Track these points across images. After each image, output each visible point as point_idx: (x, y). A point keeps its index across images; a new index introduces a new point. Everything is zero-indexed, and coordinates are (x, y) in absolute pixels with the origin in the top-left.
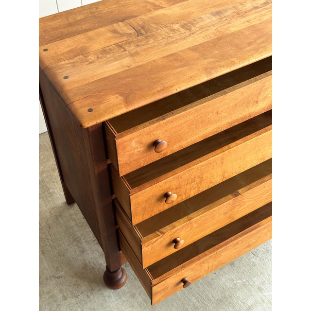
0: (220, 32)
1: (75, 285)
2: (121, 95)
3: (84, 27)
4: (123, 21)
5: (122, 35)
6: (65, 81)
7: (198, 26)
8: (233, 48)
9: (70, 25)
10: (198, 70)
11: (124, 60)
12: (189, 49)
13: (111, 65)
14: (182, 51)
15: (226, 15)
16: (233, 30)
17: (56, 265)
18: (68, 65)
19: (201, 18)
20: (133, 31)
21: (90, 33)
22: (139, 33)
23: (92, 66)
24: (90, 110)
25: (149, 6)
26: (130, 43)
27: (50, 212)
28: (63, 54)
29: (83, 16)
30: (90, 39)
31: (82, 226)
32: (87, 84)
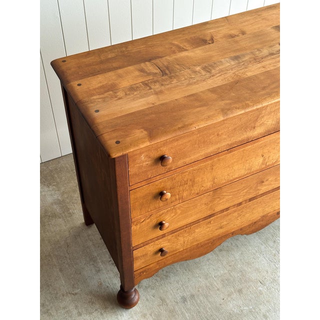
0: (237, 76)
1: (89, 302)
2: (145, 130)
3: (115, 65)
4: (150, 60)
5: (149, 74)
6: (96, 114)
7: (217, 69)
8: (249, 92)
9: (102, 62)
10: (216, 110)
11: (149, 98)
12: (209, 90)
13: (137, 101)
14: (202, 92)
15: (244, 60)
16: (249, 74)
17: (73, 283)
18: (99, 100)
19: (221, 62)
20: (158, 71)
21: (120, 71)
22: (164, 73)
23: (120, 102)
24: (118, 142)
25: (174, 48)
26: (155, 82)
27: (69, 231)
28: (95, 89)
29: (114, 54)
30: (120, 76)
31: (99, 247)
32: (115, 118)
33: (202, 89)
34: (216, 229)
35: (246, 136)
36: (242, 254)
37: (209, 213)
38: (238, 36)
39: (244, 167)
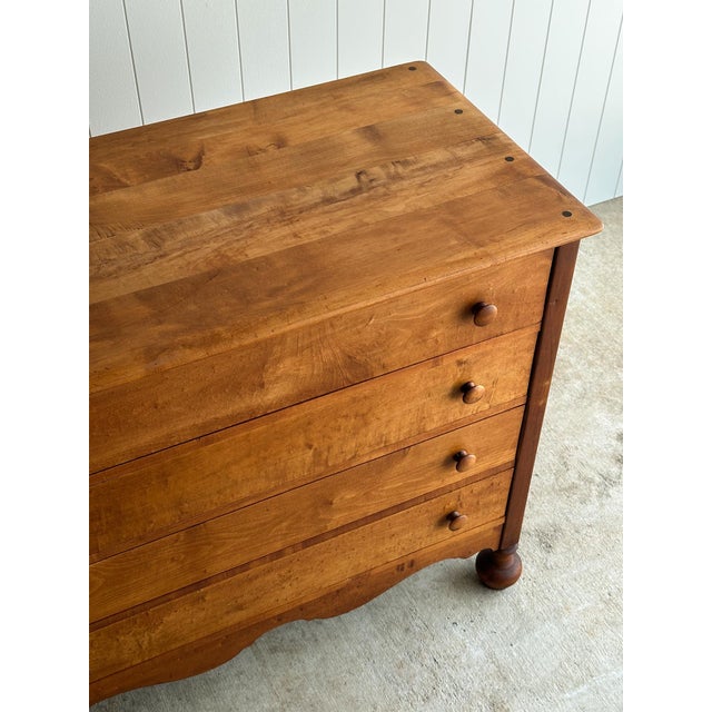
0: (222, 256)
7: (182, 237)
8: (234, 301)
10: (133, 349)
12: (137, 295)
14: (117, 299)
15: (256, 214)
16: (254, 253)
19: (198, 218)
25: (96, 180)
33: (122, 291)
34: (228, 613)
35: (243, 405)
36: (323, 659)
37: (191, 578)
38: (264, 151)
39: (263, 473)
